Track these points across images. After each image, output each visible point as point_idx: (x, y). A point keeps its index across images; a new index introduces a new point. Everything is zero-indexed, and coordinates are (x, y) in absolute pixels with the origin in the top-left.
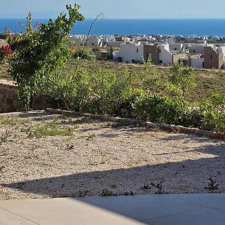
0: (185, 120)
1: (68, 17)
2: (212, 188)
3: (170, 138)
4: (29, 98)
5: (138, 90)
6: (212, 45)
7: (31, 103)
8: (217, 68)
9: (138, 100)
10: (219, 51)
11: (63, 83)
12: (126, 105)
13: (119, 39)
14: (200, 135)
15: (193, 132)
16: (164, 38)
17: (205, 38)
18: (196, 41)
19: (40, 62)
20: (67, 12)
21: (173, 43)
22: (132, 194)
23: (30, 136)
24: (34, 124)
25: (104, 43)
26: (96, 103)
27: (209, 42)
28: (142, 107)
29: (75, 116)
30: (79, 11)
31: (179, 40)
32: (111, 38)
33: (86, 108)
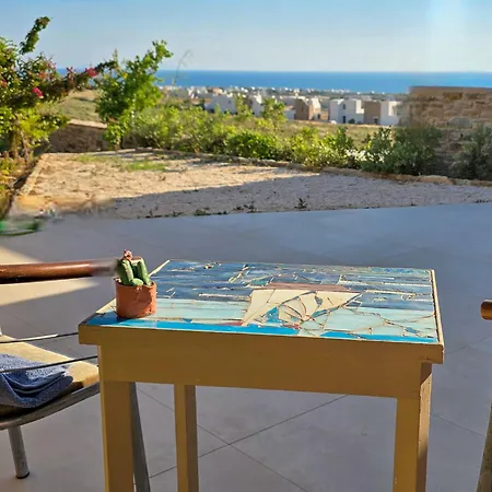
0: (277, 155)
1: (155, 55)
2: (302, 207)
3: (262, 171)
4: (119, 138)
5: (230, 128)
6: (303, 98)
7: (121, 143)
8: (307, 119)
9: (230, 136)
10: (310, 102)
11: (154, 121)
12: (218, 142)
13: (211, 91)
14: (290, 168)
15: (284, 166)
16: (256, 90)
17: (297, 91)
18: (288, 93)
19: (127, 100)
20: (154, 49)
21: (265, 94)
22: (225, 213)
23: (121, 171)
24: (125, 162)
25: (196, 95)
26: (188, 142)
27: (300, 95)
28: (234, 143)
29: (166, 153)
30: (167, 48)
31: (270, 92)
32: (202, 90)
33: (178, 146)
